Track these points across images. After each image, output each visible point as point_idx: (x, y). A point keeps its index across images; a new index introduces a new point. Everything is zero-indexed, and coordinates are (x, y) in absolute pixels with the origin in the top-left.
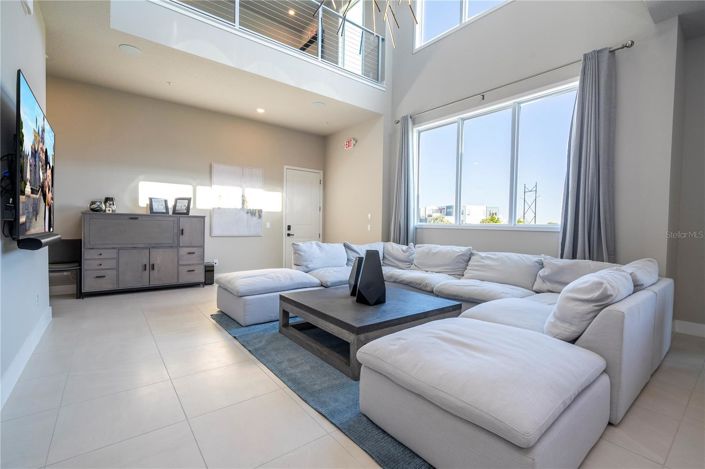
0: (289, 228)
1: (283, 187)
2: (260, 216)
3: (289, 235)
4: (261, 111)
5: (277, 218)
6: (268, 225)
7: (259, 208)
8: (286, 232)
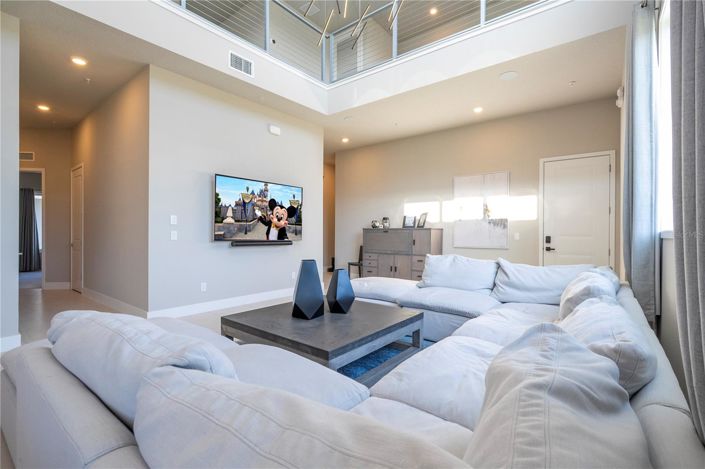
0: (548, 240)
1: (538, 188)
2: (505, 227)
3: (548, 249)
4: (478, 110)
5: (529, 229)
6: (517, 236)
7: (503, 217)
8: (542, 244)
